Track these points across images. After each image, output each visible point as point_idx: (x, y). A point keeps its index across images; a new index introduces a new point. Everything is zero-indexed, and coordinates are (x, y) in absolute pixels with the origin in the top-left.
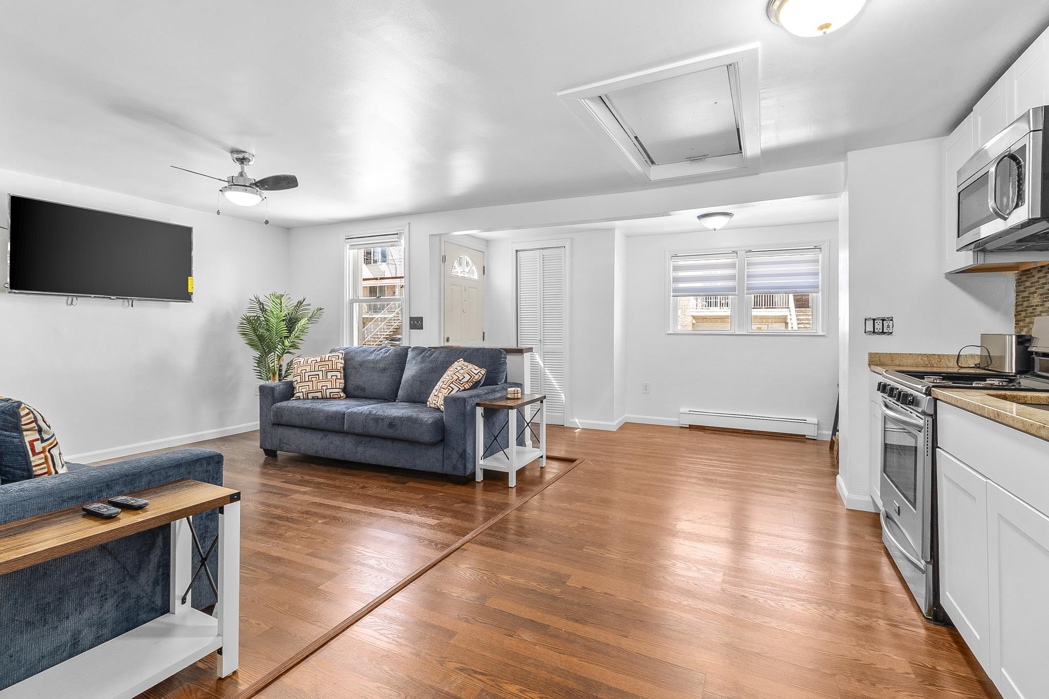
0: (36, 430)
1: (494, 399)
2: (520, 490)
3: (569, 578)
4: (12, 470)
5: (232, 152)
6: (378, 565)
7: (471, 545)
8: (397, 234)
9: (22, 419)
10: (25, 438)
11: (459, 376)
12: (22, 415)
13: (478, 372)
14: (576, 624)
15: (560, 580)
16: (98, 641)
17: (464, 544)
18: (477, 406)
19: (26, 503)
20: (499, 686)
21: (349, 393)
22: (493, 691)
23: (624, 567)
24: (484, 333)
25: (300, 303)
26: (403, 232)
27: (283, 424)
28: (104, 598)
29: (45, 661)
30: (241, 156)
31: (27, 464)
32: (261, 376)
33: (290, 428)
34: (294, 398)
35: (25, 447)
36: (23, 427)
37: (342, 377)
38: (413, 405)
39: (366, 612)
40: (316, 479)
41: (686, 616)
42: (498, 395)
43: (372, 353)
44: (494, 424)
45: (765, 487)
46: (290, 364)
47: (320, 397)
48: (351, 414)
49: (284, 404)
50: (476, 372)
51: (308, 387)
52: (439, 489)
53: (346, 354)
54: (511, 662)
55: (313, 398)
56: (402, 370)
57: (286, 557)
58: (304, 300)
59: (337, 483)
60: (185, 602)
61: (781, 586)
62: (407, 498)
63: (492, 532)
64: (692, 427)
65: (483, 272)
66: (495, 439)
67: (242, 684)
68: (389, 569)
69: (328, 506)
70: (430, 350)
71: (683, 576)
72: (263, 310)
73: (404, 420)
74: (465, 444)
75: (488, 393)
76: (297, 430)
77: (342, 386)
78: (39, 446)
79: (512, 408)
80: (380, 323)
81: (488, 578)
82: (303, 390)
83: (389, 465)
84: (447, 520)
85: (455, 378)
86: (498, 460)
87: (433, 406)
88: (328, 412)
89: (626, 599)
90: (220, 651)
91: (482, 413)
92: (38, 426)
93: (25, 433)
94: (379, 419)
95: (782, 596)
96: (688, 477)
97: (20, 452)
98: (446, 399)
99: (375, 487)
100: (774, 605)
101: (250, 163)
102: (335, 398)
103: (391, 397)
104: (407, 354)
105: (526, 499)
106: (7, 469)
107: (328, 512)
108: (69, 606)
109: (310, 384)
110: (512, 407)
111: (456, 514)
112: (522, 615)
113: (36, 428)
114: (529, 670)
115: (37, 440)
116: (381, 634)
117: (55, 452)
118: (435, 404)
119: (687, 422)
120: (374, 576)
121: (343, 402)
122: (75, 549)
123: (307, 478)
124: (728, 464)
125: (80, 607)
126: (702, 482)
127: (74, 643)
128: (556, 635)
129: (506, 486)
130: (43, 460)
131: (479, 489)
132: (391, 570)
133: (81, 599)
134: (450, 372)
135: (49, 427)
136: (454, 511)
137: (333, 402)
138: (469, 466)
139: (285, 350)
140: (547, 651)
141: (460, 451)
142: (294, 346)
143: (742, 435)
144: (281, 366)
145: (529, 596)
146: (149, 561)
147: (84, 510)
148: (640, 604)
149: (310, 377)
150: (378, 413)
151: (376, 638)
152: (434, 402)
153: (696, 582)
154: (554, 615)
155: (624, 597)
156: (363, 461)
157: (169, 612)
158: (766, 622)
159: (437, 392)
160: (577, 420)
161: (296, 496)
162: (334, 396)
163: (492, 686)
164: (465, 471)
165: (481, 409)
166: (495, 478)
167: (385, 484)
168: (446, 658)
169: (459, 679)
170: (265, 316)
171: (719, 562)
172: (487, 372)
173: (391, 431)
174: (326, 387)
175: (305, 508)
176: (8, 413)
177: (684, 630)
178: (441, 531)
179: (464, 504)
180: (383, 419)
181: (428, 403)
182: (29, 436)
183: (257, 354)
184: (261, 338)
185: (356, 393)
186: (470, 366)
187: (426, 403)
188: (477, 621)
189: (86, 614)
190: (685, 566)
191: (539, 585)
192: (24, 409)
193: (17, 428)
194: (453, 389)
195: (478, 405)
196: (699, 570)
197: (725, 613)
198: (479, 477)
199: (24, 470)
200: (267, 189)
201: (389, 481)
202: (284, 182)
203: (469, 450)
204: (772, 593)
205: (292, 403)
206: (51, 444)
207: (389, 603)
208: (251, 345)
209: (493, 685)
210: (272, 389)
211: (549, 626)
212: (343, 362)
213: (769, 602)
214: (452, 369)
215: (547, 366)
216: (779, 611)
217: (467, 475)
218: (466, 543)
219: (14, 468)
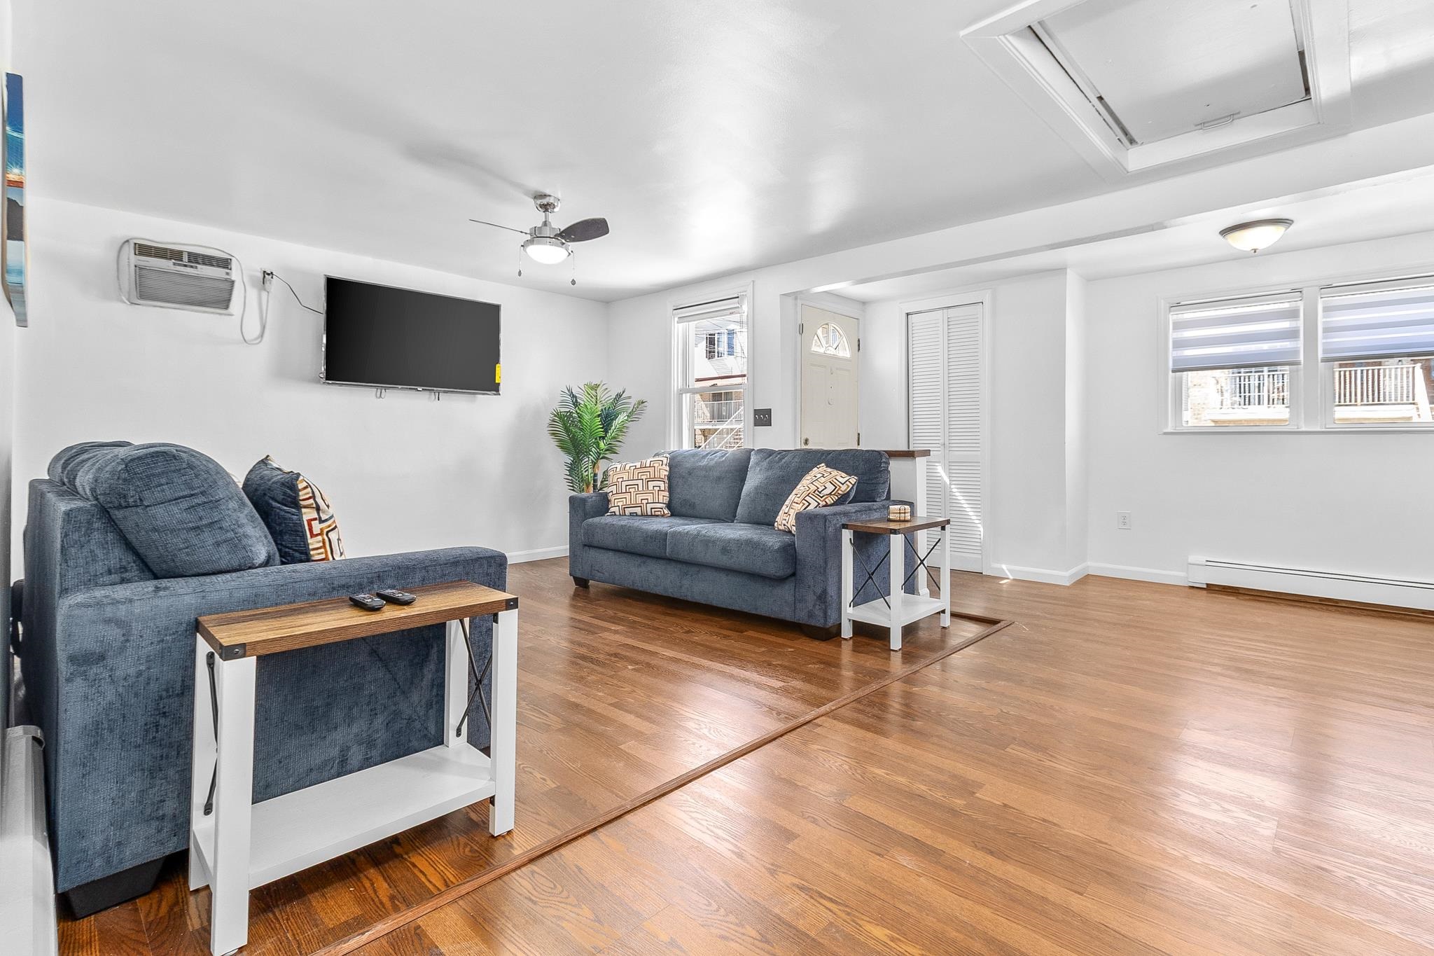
0: (314, 508)
1: (870, 521)
2: (909, 656)
3: (981, 787)
4: (291, 551)
5: (535, 198)
6: (697, 729)
7: (829, 719)
8: (738, 297)
9: (300, 493)
10: (304, 516)
11: (819, 486)
12: (300, 488)
13: (846, 482)
14: (990, 858)
15: (967, 788)
16: (367, 763)
17: (818, 717)
18: (843, 528)
19: (297, 585)
20: (857, 924)
21: (675, 509)
22: (849, 929)
23: (1079, 786)
24: (859, 434)
25: (619, 396)
26: (744, 294)
27: (596, 545)
28: (374, 713)
29: (313, 776)
30: (545, 201)
31: (305, 547)
32: (572, 486)
33: (603, 551)
34: (609, 514)
35: (302, 526)
36: (302, 503)
37: (667, 488)
38: (756, 526)
39: (676, 785)
40: (632, 618)
41: (1199, 881)
42: (876, 515)
43: (704, 457)
44: (869, 557)
45: (1367, 694)
46: (605, 474)
47: (639, 513)
48: (675, 534)
49: (597, 520)
50: (843, 480)
51: (624, 499)
52: (788, 643)
53: (672, 459)
54: (878, 893)
55: (631, 514)
56: (743, 480)
57: (585, 705)
58: (623, 392)
59: (656, 624)
60: (460, 735)
61: (1410, 864)
62: (744, 650)
63: (861, 707)
64: (1211, 588)
65: (857, 347)
66: (870, 578)
67: (516, 849)
68: (710, 736)
69: (644, 651)
70: (780, 453)
71: (1193, 816)
72: (576, 404)
73: (742, 544)
74: (825, 581)
75: (860, 511)
76: (611, 553)
77: (666, 500)
78: (317, 527)
79: (895, 532)
80: (725, 436)
81: (850, 768)
82: (619, 504)
83: (722, 606)
84: (797, 684)
85: (813, 488)
86: (875, 609)
87: (782, 528)
88: (646, 532)
89: (1080, 835)
90: (492, 800)
91: (851, 539)
92: (316, 503)
93: (304, 510)
94: (709, 541)
95: (1411, 882)
96: (1203, 662)
97: (298, 531)
98: (799, 516)
99: (704, 633)
100: (1394, 895)
101: (555, 210)
102: (657, 516)
103: (728, 516)
104: (749, 459)
105: (915, 668)
106: (287, 550)
107: (642, 657)
108: (338, 715)
109: (627, 496)
110: (895, 530)
111: (809, 678)
112: (900, 828)
113: (314, 506)
114: (906, 911)
115: (315, 519)
116: (692, 818)
117: (333, 535)
118: (784, 525)
119: (1202, 579)
120: (691, 742)
121: (666, 520)
122: (332, 639)
123: (620, 614)
124: (1286, 649)
125: (350, 720)
126: (1233, 673)
127: (342, 761)
128: (955, 868)
129: (887, 648)
130: (321, 544)
131: (846, 648)
132: (715, 738)
133: (350, 709)
134: (806, 481)
135: (328, 506)
136: (808, 673)
137: (654, 519)
138: (832, 614)
139: (600, 454)
140: (939, 888)
141: (819, 591)
142: (611, 450)
143: (1316, 607)
144: (595, 475)
145: (913, 803)
146: (423, 676)
147: (351, 599)
148: (1110, 848)
149: (628, 487)
150: (709, 534)
151: (685, 822)
152: (784, 522)
153: (1219, 829)
154: (953, 837)
155: (1077, 831)
156: (690, 599)
157: (443, 743)
158: (1376, 923)
159: (788, 509)
160: (1004, 567)
161: (606, 635)
162: (657, 513)
163: (846, 922)
164: (826, 620)
165: (850, 533)
166: (871, 635)
167: (717, 630)
168: (780, 867)
169: (797, 901)
170: (578, 411)
171: (1267, 803)
172: (859, 482)
173: (725, 557)
174: (646, 501)
175: (613, 650)
176: (288, 485)
177: (1195, 904)
178: (786, 697)
179: (822, 666)
180: (714, 542)
181: (776, 524)
182: (308, 514)
183: (569, 459)
184: (574, 440)
185: (684, 510)
186: (835, 472)
187: (774, 525)
188: (830, 825)
189: (355, 729)
190: (1197, 801)
191: (930, 790)
192: (301, 482)
193: (295, 503)
194: (810, 504)
195: (845, 526)
196: (1226, 811)
197: (1283, 890)
198: (847, 632)
199: (301, 553)
200: (574, 240)
201: (721, 627)
202: (590, 229)
203: (832, 591)
204: (1387, 873)
205: (606, 519)
206: (329, 526)
207: (707, 779)
208: (562, 448)
209: (848, 920)
210: (584, 501)
211: (944, 852)
212: (668, 468)
213: (1381, 887)
214: (809, 477)
215: (954, 483)
216: (1405, 908)
217: (828, 627)
218: (822, 715)
219: (294, 550)
